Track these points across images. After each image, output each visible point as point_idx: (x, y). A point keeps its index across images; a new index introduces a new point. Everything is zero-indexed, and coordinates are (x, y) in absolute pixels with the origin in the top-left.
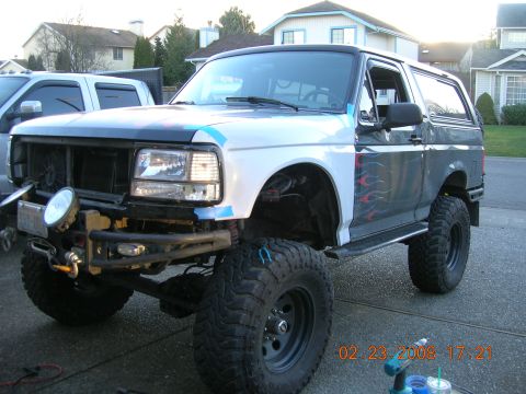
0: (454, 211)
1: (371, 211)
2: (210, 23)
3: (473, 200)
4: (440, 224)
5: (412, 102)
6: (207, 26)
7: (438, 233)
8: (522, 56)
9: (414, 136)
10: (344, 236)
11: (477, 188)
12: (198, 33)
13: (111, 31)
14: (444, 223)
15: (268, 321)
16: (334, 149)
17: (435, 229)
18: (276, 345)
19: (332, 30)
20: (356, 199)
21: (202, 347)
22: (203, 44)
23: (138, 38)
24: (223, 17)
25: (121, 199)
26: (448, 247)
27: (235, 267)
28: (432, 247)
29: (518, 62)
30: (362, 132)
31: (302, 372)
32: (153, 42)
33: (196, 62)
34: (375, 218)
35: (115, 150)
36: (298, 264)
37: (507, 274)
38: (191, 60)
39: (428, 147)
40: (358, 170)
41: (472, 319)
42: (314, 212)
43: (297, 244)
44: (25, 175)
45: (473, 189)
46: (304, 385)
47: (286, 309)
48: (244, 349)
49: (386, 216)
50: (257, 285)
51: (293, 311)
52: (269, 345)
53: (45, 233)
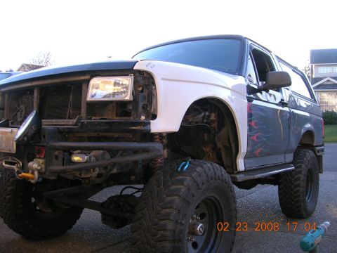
0: (309, 158)
1: (259, 148)
3: (318, 154)
4: (301, 167)
7: (300, 172)
8: (328, 81)
9: (283, 101)
10: (241, 165)
11: (320, 146)
14: (303, 166)
15: (190, 224)
17: (299, 169)
18: (195, 245)
20: (248, 137)
21: (139, 242)
25: (75, 120)
29: (326, 85)
30: (250, 90)
36: (214, 176)
39: (292, 110)
40: (250, 115)
45: (318, 146)
47: (202, 216)
48: (174, 241)
49: (268, 154)
50: (183, 189)
51: (207, 218)
52: (190, 245)
53: (14, 149)
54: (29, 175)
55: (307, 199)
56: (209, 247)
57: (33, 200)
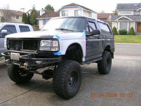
0: (108, 54)
1: (89, 54)
2: (42, 9)
3: (112, 52)
4: (105, 58)
6: (42, 10)
7: (104, 60)
8: (124, 17)
9: (98, 37)
10: (84, 60)
12: (39, 11)
13: (15, 11)
14: (106, 57)
16: (81, 40)
17: (104, 59)
18: (70, 84)
19: (75, 11)
20: (86, 51)
22: (41, 15)
23: (23, 13)
24: (46, 7)
25: (36, 51)
26: (107, 63)
27: (61, 66)
29: (123, 19)
30: (87, 36)
31: (76, 90)
32: (27, 14)
33: (39, 19)
34: (90, 56)
35: (34, 41)
36: (75, 65)
37: (121, 70)
38: (37, 19)
39: (102, 40)
40: (87, 45)
42: (77, 54)
43: (74, 61)
44: (10, 47)
45: (112, 50)
46: (77, 93)
47: (72, 76)
48: (64, 83)
49: (92, 55)
50: (67, 69)
51: (73, 76)
52: (69, 84)
53: (18, 60)
54: (24, 67)
55: (107, 68)
56: (74, 85)
57: (20, 74)
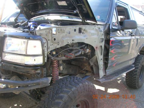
1: (115, 63)
5: (131, 19)
9: (131, 33)
28: (135, 73)
39: (136, 38)
40: (111, 47)
41: (141, 100)
42: (92, 64)
55: (140, 79)
